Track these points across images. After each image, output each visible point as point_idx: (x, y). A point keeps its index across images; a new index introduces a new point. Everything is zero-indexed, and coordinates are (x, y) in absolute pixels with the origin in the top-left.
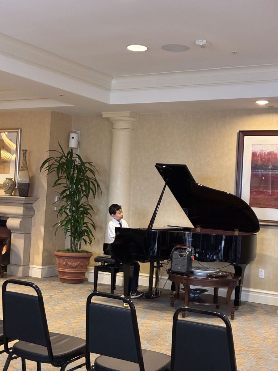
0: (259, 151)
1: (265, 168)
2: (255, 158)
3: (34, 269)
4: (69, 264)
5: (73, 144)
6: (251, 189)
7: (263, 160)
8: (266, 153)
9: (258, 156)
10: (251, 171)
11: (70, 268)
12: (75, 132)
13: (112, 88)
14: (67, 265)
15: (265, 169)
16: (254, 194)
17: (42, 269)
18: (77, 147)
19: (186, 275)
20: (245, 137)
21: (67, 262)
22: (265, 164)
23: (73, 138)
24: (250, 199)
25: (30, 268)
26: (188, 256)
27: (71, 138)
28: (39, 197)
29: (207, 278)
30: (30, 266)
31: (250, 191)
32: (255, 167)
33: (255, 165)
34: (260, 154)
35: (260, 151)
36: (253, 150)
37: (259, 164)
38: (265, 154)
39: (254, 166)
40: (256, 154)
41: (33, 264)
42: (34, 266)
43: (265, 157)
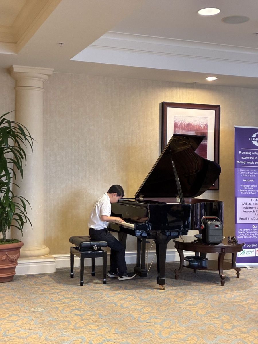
2: (177, 129)
7: (184, 130)
9: (179, 127)
21: (8, 255)
38: (185, 126)
43: (185, 128)
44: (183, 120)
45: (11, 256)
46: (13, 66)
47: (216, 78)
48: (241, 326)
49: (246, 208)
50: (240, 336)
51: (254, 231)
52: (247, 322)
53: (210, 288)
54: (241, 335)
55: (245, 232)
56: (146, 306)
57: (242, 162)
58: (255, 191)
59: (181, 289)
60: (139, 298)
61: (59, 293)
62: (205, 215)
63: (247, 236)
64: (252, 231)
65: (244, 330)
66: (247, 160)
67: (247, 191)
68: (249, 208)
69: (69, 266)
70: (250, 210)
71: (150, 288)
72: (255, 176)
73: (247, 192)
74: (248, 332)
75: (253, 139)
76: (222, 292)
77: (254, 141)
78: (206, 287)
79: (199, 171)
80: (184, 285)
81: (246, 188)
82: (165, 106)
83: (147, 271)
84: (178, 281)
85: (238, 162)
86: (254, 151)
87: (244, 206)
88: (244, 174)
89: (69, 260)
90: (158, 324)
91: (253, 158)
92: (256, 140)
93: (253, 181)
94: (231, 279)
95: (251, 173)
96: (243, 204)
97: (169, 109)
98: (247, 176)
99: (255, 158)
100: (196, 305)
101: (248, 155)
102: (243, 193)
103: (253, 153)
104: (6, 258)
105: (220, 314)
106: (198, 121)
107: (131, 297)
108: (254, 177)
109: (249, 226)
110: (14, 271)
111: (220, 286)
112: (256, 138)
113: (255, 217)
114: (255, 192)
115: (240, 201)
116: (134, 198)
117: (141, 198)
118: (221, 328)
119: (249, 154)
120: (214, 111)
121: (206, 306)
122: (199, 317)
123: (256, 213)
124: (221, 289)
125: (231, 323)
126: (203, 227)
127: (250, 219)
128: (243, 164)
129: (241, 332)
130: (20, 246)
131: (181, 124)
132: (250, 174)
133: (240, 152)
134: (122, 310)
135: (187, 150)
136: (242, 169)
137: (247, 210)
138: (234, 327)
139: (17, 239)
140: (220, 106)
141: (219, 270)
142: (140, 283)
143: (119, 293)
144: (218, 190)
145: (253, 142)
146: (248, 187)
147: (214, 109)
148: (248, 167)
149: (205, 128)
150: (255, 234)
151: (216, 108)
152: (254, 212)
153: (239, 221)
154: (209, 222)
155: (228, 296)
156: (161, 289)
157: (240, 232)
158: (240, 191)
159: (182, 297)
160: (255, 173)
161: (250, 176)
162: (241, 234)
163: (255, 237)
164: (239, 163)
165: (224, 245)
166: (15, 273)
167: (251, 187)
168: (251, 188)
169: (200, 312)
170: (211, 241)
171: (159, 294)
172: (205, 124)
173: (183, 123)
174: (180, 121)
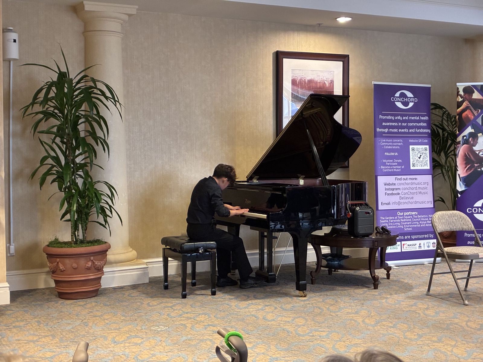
7: (304, 89)
9: (298, 84)
14: (93, 266)
36: (292, 77)
38: (305, 82)
40: (297, 81)
43: (306, 86)
44: (303, 74)
45: (98, 263)
46: (85, 2)
47: (350, 19)
48: (428, 334)
49: (389, 189)
50: (434, 346)
51: (399, 219)
52: (432, 330)
53: (361, 292)
54: (434, 344)
55: (389, 221)
56: (297, 318)
57: (383, 130)
58: (400, 167)
59: (327, 295)
60: (281, 308)
61: (173, 308)
62: (350, 200)
63: (391, 226)
64: (397, 219)
65: (435, 339)
66: (389, 127)
67: (389, 167)
68: (393, 189)
69: (162, 274)
70: (395, 192)
71: (287, 296)
72: (399, 147)
73: (390, 169)
74: (439, 341)
75: (396, 99)
76: (378, 296)
77: (397, 101)
78: (356, 292)
79: (327, 143)
80: (327, 290)
81: (388, 164)
82: (280, 56)
83: (275, 275)
84: (315, 286)
85: (378, 130)
86: (398, 115)
87: (387, 187)
88: (386, 145)
89: (161, 266)
90: (325, 337)
91: (396, 124)
92: (400, 100)
93: (396, 154)
94: (381, 281)
95: (394, 144)
96: (385, 185)
97: (285, 60)
98: (389, 147)
99: (399, 124)
100: (357, 313)
101: (391, 121)
102: (385, 170)
103: (396, 118)
104: (91, 265)
105: (394, 323)
106: (322, 76)
107: (270, 308)
108: (397, 149)
109: (392, 213)
110: (100, 283)
111: (372, 289)
112: (399, 97)
113: (400, 200)
114: (399, 169)
115: (382, 180)
116: (246, 180)
117: (255, 181)
118: (405, 338)
119: (392, 119)
120: (342, 63)
121: (371, 314)
122: (369, 327)
123: (401, 195)
124: (376, 294)
125: (414, 332)
126: (349, 214)
127: (395, 203)
128: (384, 133)
129: (432, 341)
130: (106, 249)
131: (301, 80)
132: (393, 146)
133: (380, 117)
134: (269, 323)
135: (314, 115)
136: (384, 139)
137: (390, 192)
138: (420, 336)
139: (100, 238)
140: (350, 57)
141: (370, 269)
142: (268, 290)
143: (252, 304)
144: (348, 167)
145: (395, 102)
146: (392, 162)
147: (343, 60)
148: (391, 136)
149: (330, 86)
150: (400, 222)
151: (344, 59)
152: (399, 194)
153: (381, 207)
154: (358, 208)
155: (390, 301)
156: (302, 297)
157: (382, 221)
158: (382, 167)
159: (333, 304)
160: (400, 144)
161: (394, 148)
162: (383, 223)
163: (400, 227)
164: (380, 131)
165: (373, 237)
166: (100, 286)
167: (394, 162)
168: (395, 164)
169: (367, 321)
170: (360, 233)
171: (302, 302)
172: (331, 81)
173: (303, 80)
174: (299, 76)
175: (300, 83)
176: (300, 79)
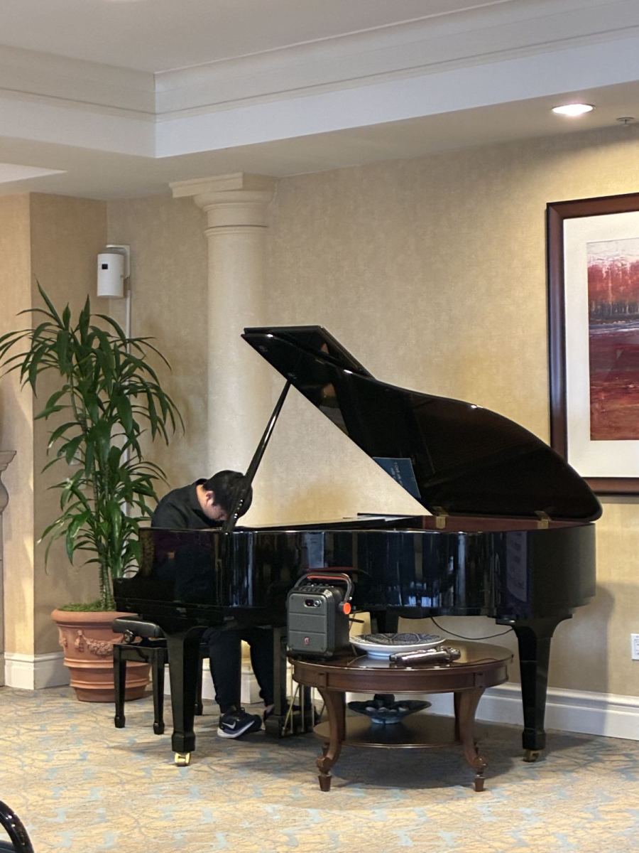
0: (607, 264)
1: (628, 313)
2: (598, 288)
3: (15, 666)
4: (89, 645)
5: (107, 284)
6: (591, 385)
7: (622, 288)
8: (628, 266)
9: (605, 279)
10: (590, 328)
11: (96, 657)
12: (111, 251)
13: (157, 110)
14: (86, 646)
15: (627, 319)
16: (603, 398)
17: (35, 662)
18: (122, 295)
19: (329, 660)
20: (566, 222)
21: (85, 638)
22: (627, 302)
23: (105, 267)
24: (592, 413)
25: (7, 661)
26: (328, 604)
27: (100, 267)
28: (16, 452)
29: (390, 665)
30: (6, 655)
31: (591, 390)
32: (597, 316)
33: (599, 307)
34: (611, 272)
35: (609, 263)
36: (589, 262)
37: (610, 303)
38: (624, 272)
39: (597, 310)
40: (601, 271)
41: (13, 650)
42: (17, 656)
43: (626, 281)
44: (619, 252)
47: (590, 108)
82: (554, 215)
131: (613, 266)
173: (620, 265)
174: (606, 257)
175: (612, 273)
176: (610, 265)
